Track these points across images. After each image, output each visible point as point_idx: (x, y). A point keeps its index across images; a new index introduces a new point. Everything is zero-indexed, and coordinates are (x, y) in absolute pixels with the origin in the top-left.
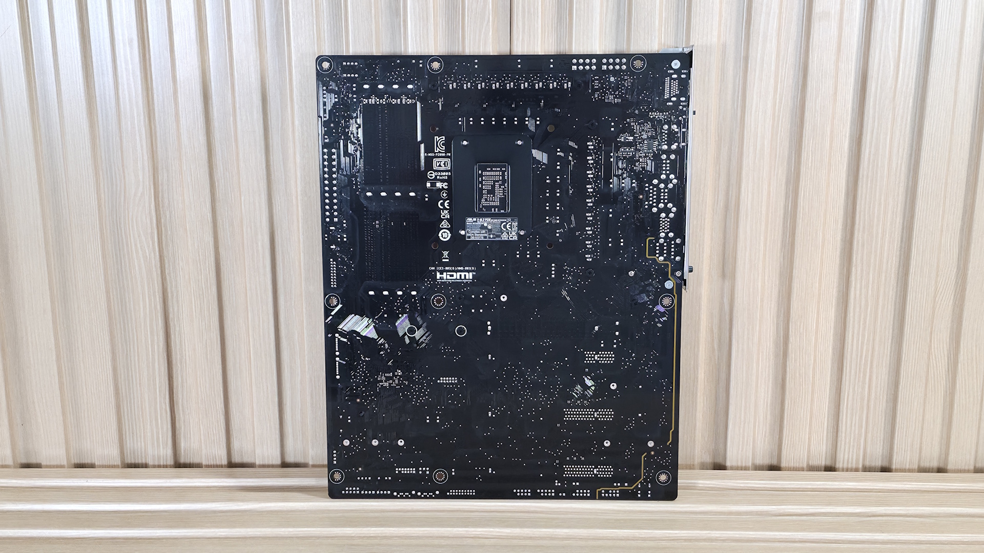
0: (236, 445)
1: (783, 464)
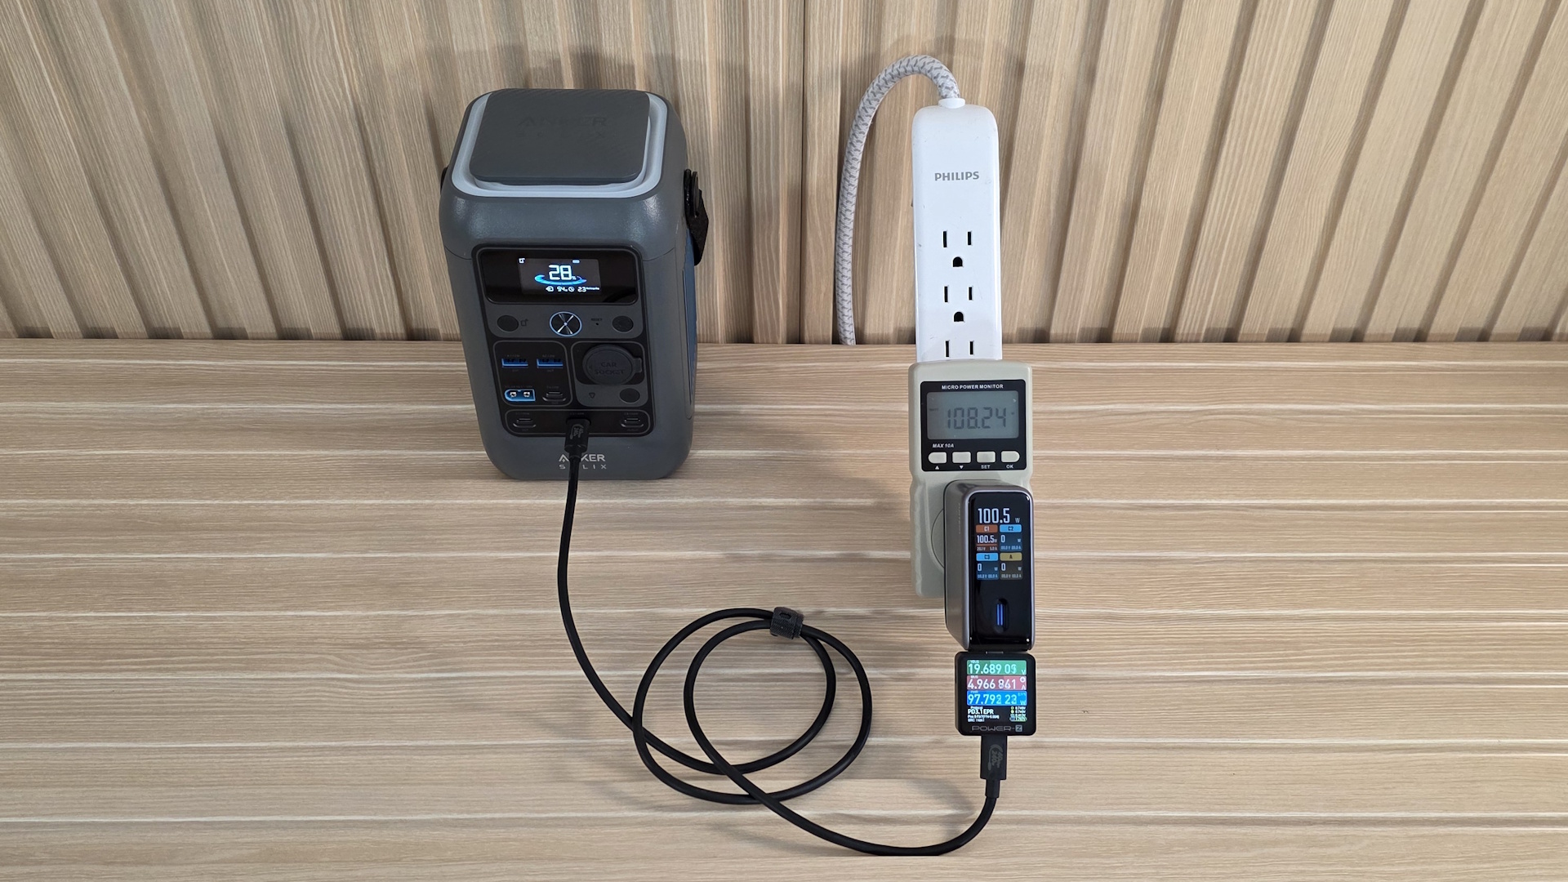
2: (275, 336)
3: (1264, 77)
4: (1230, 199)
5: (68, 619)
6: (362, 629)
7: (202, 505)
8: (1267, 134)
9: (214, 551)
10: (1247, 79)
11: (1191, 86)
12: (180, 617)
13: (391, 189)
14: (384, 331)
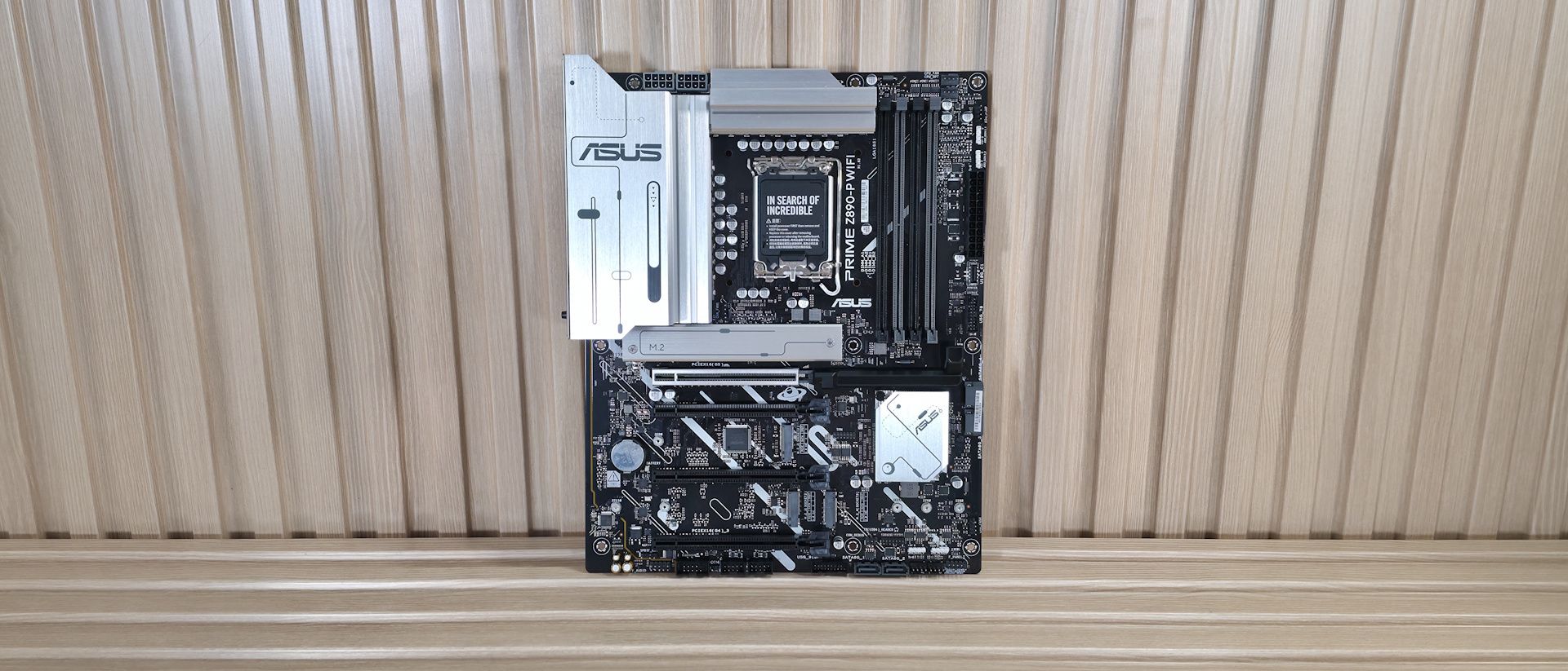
0: (477, 509)
1: (1097, 530)
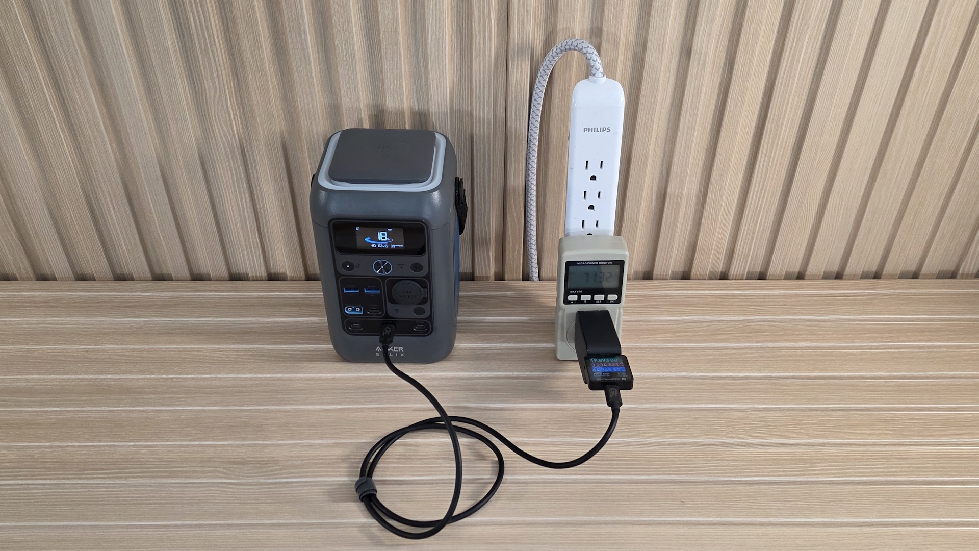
2: (190, 278)
3: (781, 120)
4: (761, 193)
5: (62, 447)
6: (239, 452)
7: (144, 378)
8: (783, 153)
9: (151, 405)
10: (771, 121)
11: (737, 124)
12: (130, 446)
13: (260, 190)
14: (254, 275)
